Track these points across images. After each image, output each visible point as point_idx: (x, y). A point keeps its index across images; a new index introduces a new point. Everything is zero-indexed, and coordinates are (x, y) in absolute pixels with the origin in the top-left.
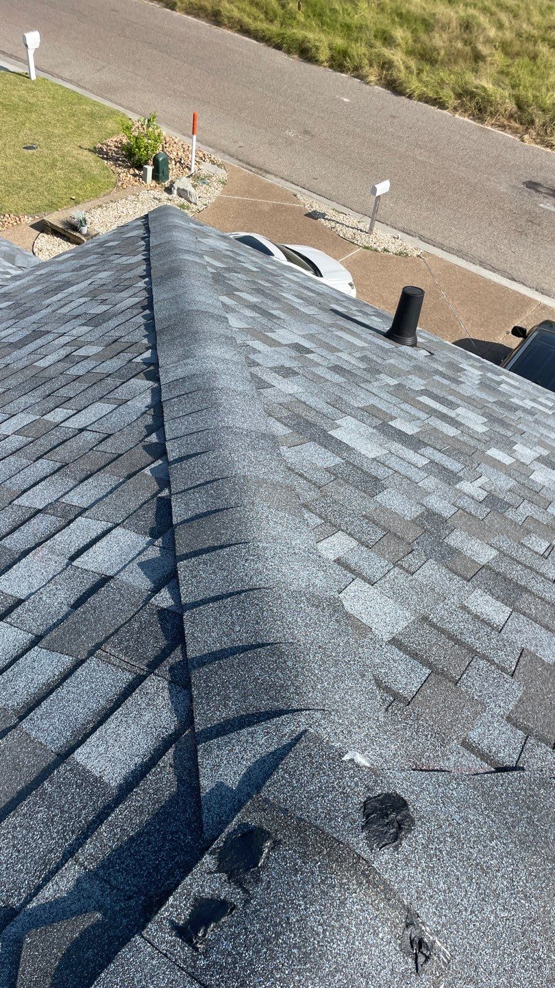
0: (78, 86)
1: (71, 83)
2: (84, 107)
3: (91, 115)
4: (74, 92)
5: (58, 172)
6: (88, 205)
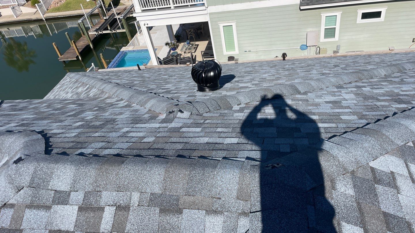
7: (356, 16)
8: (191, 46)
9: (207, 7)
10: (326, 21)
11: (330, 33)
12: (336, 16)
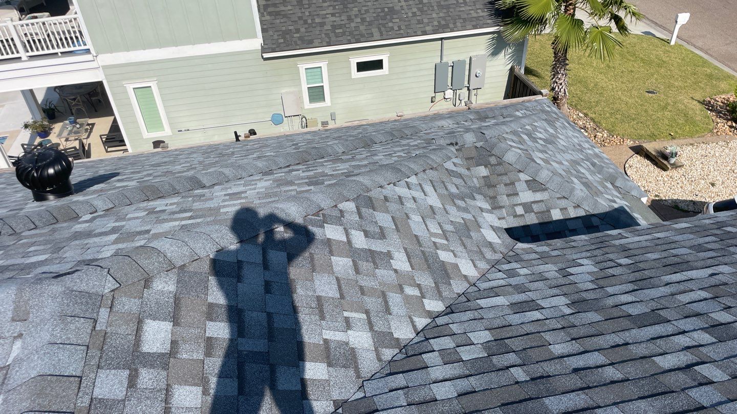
0: (706, 53)
1: (700, 50)
2: (706, 69)
3: (710, 77)
4: (701, 57)
5: (666, 113)
6: (682, 141)
7: (349, 67)
8: (78, 126)
9: (96, 56)
10: (307, 76)
11: (317, 94)
12: (321, 67)
